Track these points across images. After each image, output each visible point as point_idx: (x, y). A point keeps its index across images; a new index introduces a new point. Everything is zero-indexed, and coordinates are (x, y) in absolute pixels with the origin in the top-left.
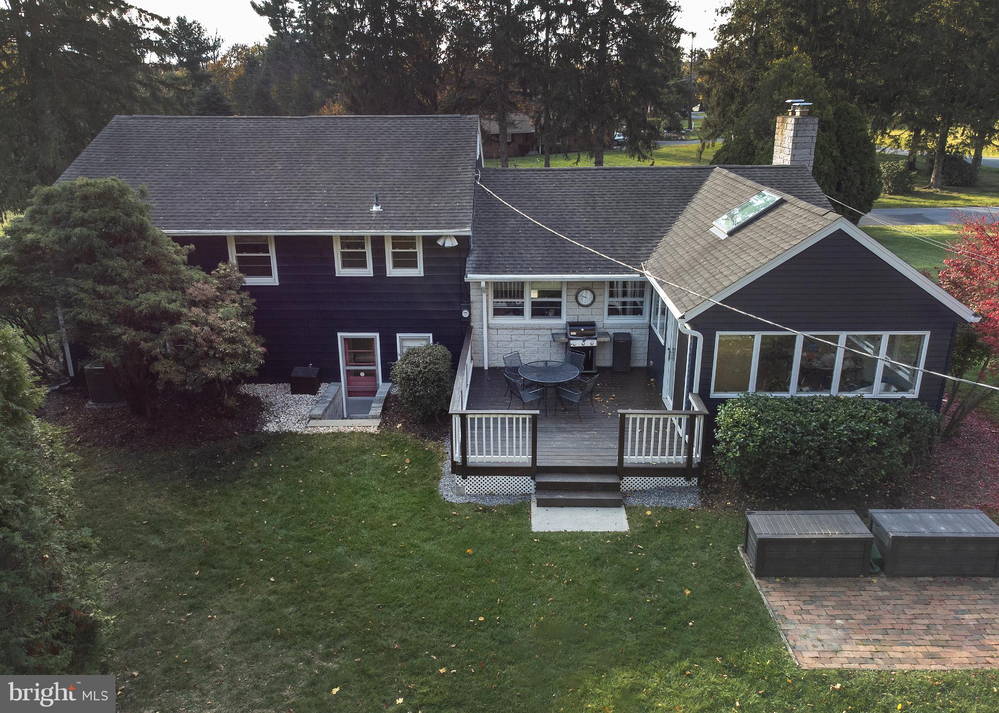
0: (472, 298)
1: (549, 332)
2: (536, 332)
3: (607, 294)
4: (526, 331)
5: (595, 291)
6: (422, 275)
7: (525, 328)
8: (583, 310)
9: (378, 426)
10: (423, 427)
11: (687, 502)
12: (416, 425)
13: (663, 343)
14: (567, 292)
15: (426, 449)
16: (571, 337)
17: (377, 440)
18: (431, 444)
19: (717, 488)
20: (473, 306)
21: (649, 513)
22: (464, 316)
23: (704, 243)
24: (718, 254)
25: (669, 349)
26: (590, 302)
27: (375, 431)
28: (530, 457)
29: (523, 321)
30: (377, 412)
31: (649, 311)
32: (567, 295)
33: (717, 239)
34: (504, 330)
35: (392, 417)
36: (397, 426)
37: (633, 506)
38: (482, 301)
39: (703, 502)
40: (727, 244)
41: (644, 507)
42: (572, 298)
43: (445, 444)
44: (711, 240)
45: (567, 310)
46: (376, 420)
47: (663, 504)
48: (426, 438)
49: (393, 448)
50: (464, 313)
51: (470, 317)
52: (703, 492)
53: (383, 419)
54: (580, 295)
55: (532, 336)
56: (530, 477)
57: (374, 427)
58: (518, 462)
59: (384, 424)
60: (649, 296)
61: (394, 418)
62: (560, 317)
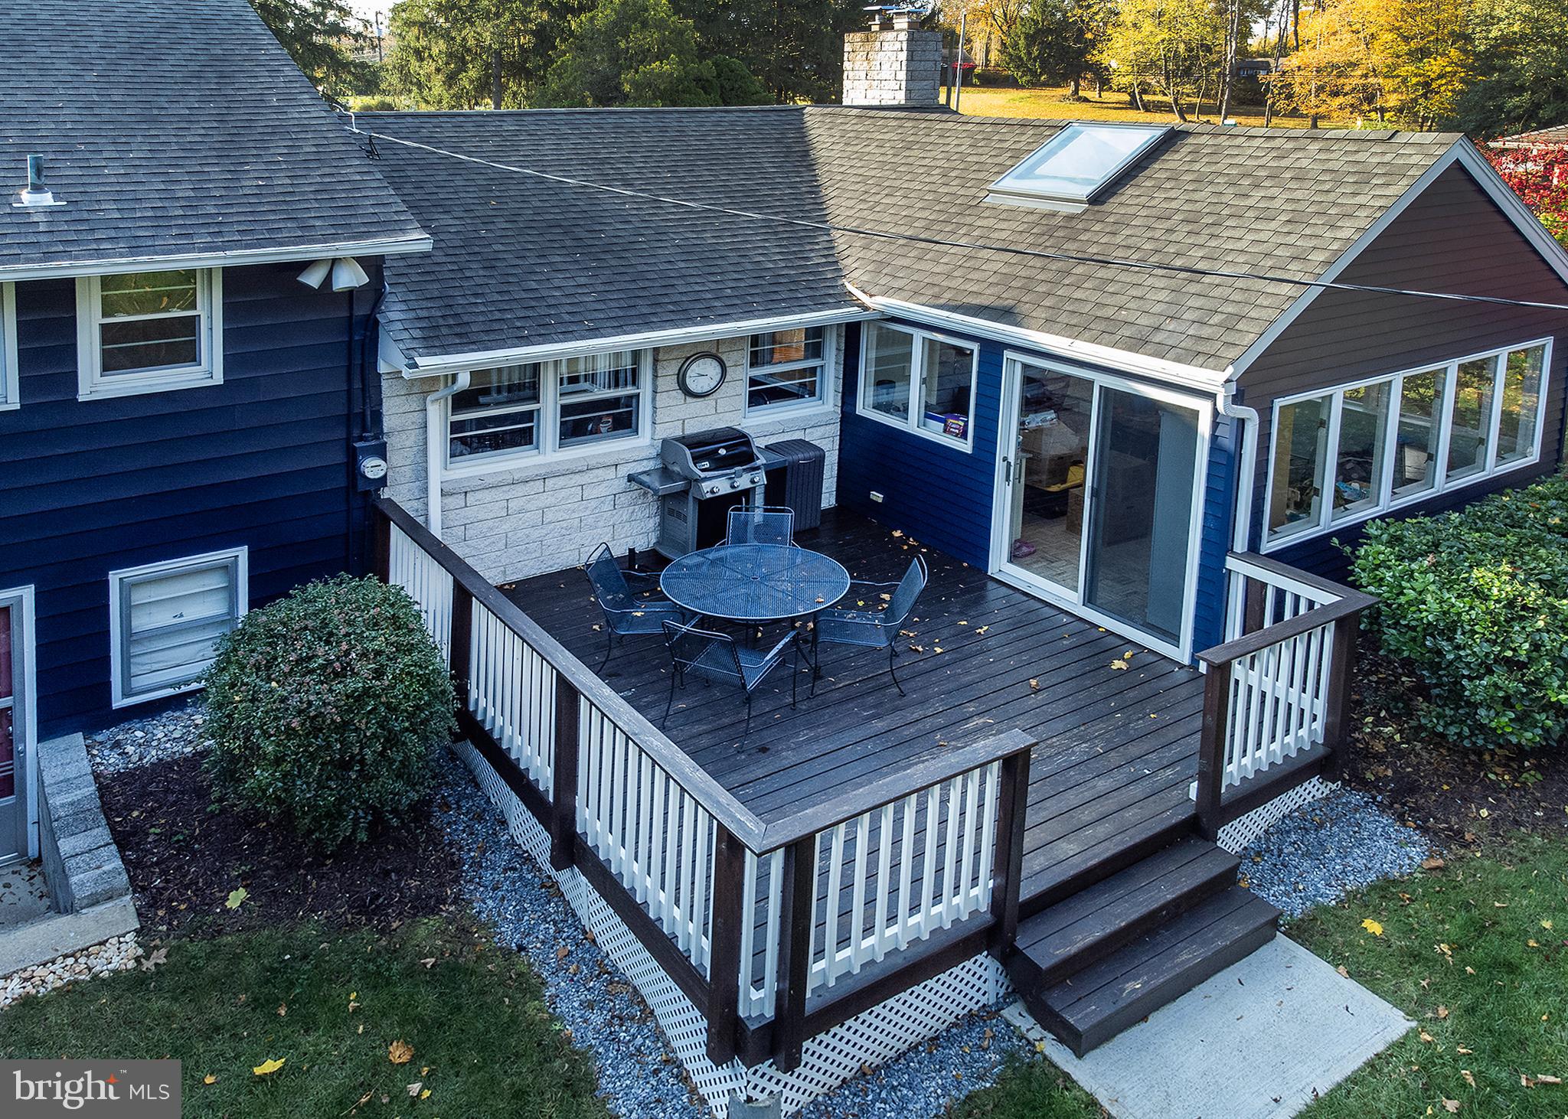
0: (389, 423)
1: (610, 473)
2: (578, 479)
3: (747, 361)
4: (550, 482)
5: (724, 357)
6: (219, 379)
7: (544, 475)
8: (696, 406)
9: (135, 930)
10: (343, 875)
11: (1393, 847)
12: (306, 875)
13: (966, 447)
14: (655, 370)
15: (425, 965)
16: (703, 475)
17: (175, 999)
18: (422, 932)
19: (1399, 777)
20: (392, 442)
21: (1373, 927)
22: (370, 475)
23: (1013, 225)
24: (1118, 240)
25: (1005, 459)
26: (713, 384)
27: (137, 959)
28: (991, 884)
29: (541, 457)
30: (98, 867)
31: (836, 385)
32: (655, 377)
33: (1054, 214)
34: (487, 491)
35: (180, 867)
36: (228, 904)
37: (1302, 920)
38: (425, 427)
39: (1424, 830)
40: (1111, 219)
41: (1326, 909)
42: (668, 382)
43: (479, 913)
44: (1031, 218)
45: (655, 412)
46: (110, 905)
47: (1352, 878)
48: (387, 915)
49: (283, 1013)
50: (372, 467)
51: (386, 475)
52: (1379, 799)
53: (144, 889)
54: (689, 373)
55: (563, 493)
56: (985, 953)
57: (120, 943)
58: (956, 922)
59: (161, 913)
60: (834, 352)
61: (189, 870)
62: (637, 432)
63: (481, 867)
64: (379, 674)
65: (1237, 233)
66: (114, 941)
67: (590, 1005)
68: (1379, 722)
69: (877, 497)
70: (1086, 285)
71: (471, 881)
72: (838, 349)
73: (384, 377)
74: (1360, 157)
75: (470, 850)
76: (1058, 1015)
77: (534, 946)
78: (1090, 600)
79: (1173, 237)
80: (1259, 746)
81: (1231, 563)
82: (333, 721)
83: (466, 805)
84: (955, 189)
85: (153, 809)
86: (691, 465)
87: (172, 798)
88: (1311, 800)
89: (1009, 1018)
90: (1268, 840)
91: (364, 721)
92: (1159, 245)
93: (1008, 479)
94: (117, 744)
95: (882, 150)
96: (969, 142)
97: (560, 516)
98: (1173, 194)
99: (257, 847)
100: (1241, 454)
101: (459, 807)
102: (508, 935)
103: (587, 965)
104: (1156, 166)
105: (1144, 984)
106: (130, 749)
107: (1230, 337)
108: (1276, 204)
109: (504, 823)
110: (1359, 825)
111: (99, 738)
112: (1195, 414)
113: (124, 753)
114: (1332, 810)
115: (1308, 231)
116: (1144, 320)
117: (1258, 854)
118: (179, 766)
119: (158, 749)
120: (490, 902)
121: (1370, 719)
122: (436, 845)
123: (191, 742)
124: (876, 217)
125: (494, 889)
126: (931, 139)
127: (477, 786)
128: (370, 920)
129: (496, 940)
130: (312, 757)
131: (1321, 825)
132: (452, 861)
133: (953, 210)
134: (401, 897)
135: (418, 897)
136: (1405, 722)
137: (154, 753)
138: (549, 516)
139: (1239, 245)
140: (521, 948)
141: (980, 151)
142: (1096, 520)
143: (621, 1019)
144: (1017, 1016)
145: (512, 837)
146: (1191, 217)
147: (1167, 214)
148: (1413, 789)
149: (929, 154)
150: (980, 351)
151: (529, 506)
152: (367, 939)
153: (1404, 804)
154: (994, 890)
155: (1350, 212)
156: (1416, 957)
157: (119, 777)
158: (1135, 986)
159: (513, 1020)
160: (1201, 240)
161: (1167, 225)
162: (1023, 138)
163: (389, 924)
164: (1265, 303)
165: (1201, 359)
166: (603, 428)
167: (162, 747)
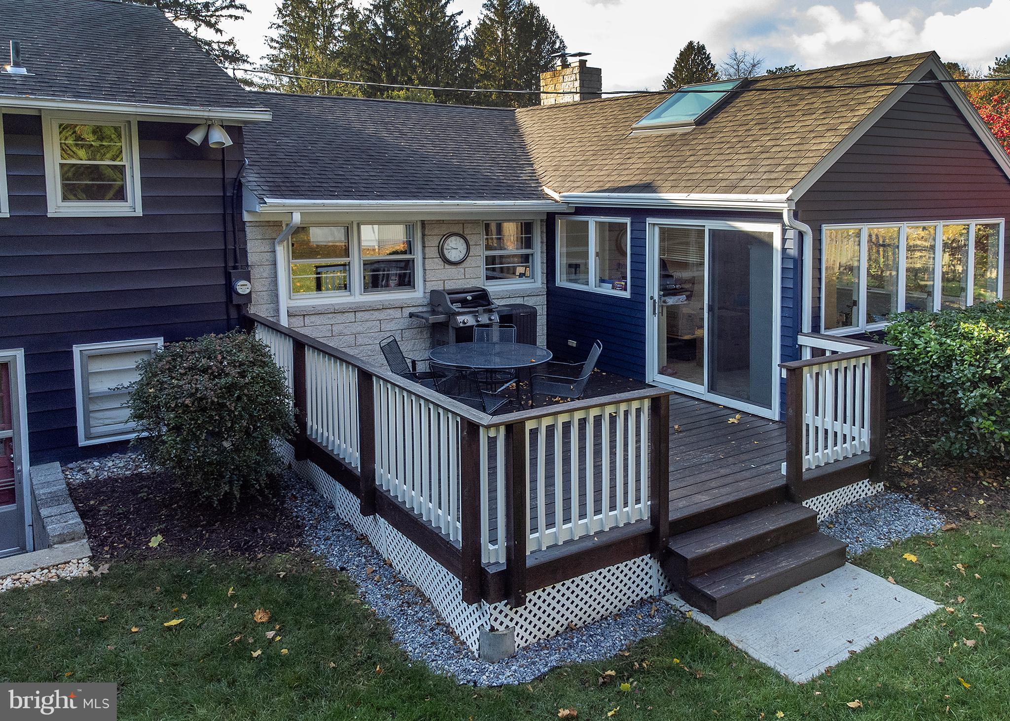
0: (252, 258)
1: (397, 314)
2: (376, 315)
3: (483, 242)
4: (359, 315)
5: (468, 237)
6: (139, 212)
7: (356, 310)
8: (452, 271)
9: (89, 557)
10: (226, 531)
11: (921, 520)
12: (202, 531)
13: (627, 295)
14: (423, 242)
15: (279, 575)
16: (457, 310)
17: (114, 590)
18: (277, 560)
19: (922, 484)
20: (255, 273)
21: (911, 557)
22: (240, 291)
23: (648, 144)
24: (715, 140)
25: (652, 298)
26: (462, 256)
27: (90, 572)
28: (649, 503)
29: (352, 298)
30: (65, 522)
31: (542, 269)
32: (424, 247)
33: (674, 135)
34: (318, 316)
35: (121, 526)
36: (151, 545)
37: (863, 555)
38: (275, 264)
39: (942, 512)
40: (711, 131)
41: (879, 550)
42: (432, 252)
43: (316, 552)
44: (659, 139)
45: (425, 273)
46: (73, 544)
47: (895, 535)
48: (255, 551)
49: (184, 598)
50: (242, 287)
51: (250, 292)
52: (910, 496)
53: (95, 537)
54: (446, 246)
55: (369, 324)
56: (649, 555)
57: (79, 563)
58: (627, 524)
59: (106, 548)
60: (539, 245)
61: (125, 528)
62: (414, 287)
63: (317, 529)
64: (243, 375)
65: (791, 124)
66: (75, 561)
67: (389, 597)
68: (907, 457)
69: (573, 343)
70: (696, 165)
71: (310, 535)
72: (542, 242)
73: (247, 224)
74: (867, 74)
75: (309, 520)
76: (699, 591)
77: (351, 568)
78: (712, 389)
79: (750, 133)
80: (826, 447)
81: (802, 340)
82: (213, 402)
83: (307, 499)
84: (611, 133)
85: (103, 500)
86: (449, 303)
87: (116, 495)
88: (865, 496)
89: (668, 601)
90: (837, 517)
91: (233, 405)
92: (741, 138)
93: (654, 313)
94: (83, 469)
95: (565, 122)
96: (619, 108)
97: (366, 341)
98: (749, 112)
99: (170, 517)
100: (802, 260)
101: (303, 499)
102: (335, 563)
103: (386, 577)
104: (738, 100)
105: (757, 576)
106: (90, 471)
107: (790, 176)
108: (815, 106)
109: (332, 508)
110: (898, 509)
111: (70, 466)
112: (771, 235)
113: (86, 473)
114: (879, 502)
115: (837, 116)
116: (734, 176)
117: (832, 523)
118: (121, 480)
119: (108, 471)
120: (323, 547)
121: (901, 457)
122: (287, 517)
123: (130, 469)
124: (562, 154)
125: (325, 540)
126: (596, 111)
127: (315, 490)
128: (243, 554)
129: (326, 565)
130: (199, 427)
131: (873, 509)
132: (297, 525)
133: (610, 143)
134: (264, 542)
135: (275, 542)
136: (924, 456)
137: (106, 473)
138: (360, 341)
139: (793, 130)
140: (342, 569)
141: (626, 112)
142: (713, 330)
143: (409, 603)
144: (674, 600)
145: (338, 515)
146: (761, 121)
147: (746, 122)
148: (932, 490)
149: (594, 119)
150: (632, 223)
151: (346, 331)
152: (241, 562)
153: (927, 499)
154: (651, 505)
155: (863, 101)
156: (941, 572)
157: (82, 485)
158: (751, 577)
159: (338, 602)
160: (768, 132)
161: (747, 127)
162: (653, 101)
163: (256, 556)
164: (811, 155)
165: (771, 190)
166: (392, 283)
167: (111, 471)
